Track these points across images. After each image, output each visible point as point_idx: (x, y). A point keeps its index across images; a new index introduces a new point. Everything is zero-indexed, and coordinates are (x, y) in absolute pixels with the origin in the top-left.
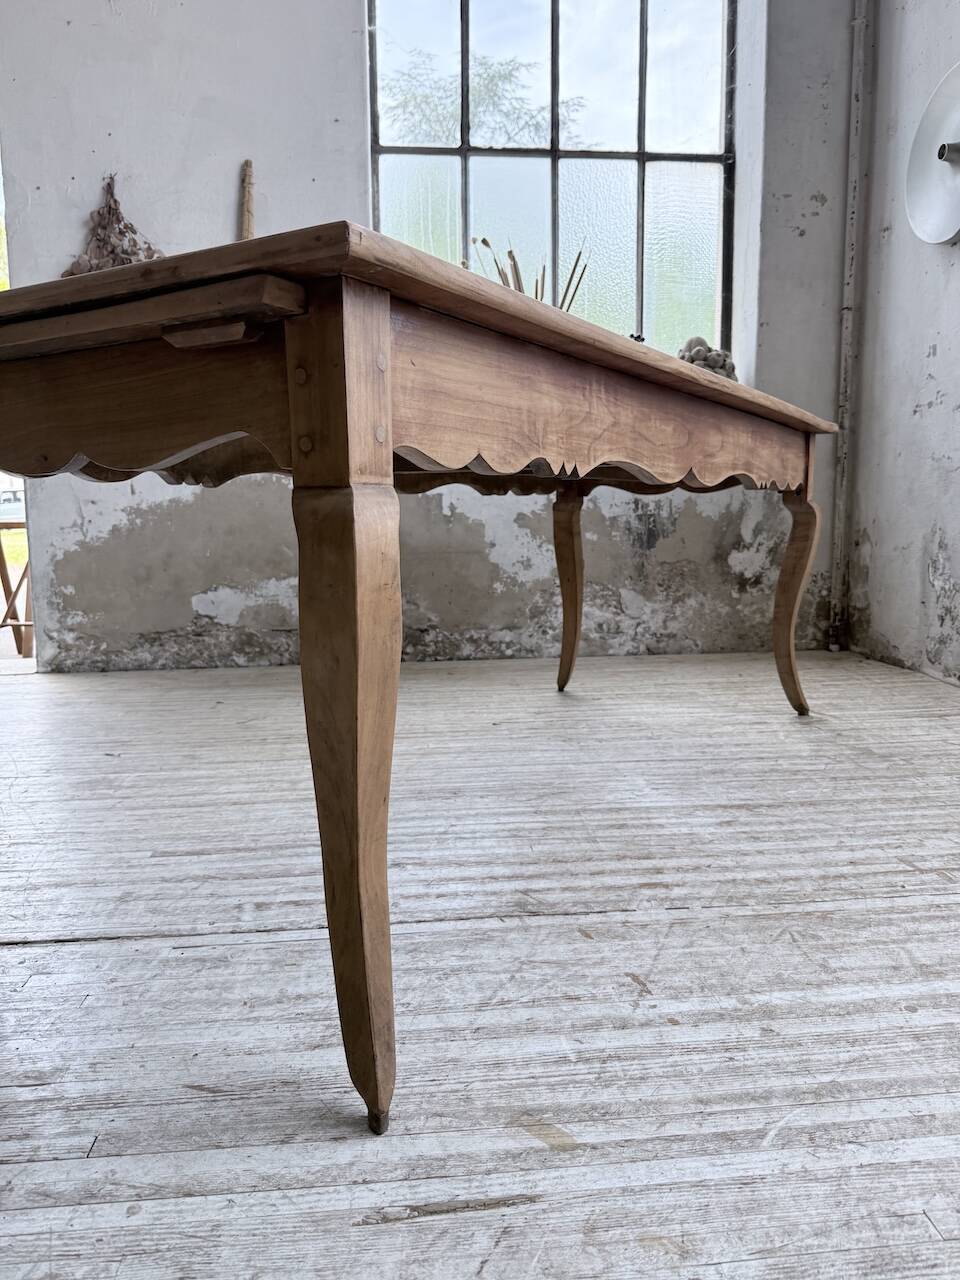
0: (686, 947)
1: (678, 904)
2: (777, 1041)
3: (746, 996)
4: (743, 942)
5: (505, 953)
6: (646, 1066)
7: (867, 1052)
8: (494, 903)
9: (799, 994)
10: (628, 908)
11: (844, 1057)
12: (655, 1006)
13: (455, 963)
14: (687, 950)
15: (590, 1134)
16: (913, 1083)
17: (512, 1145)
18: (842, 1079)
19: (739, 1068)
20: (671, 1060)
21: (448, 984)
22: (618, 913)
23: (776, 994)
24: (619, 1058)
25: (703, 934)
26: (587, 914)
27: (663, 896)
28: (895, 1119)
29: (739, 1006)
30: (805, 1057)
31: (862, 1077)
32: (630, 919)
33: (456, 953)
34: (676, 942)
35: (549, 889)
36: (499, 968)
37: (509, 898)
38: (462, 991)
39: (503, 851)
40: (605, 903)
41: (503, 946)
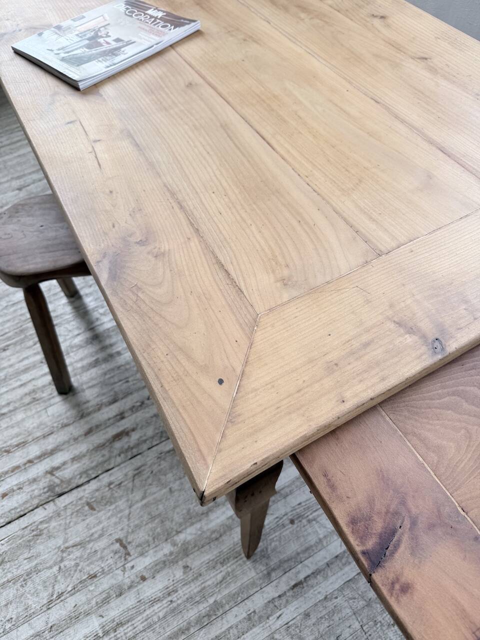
0: (143, 498)
1: (135, 451)
2: (190, 576)
3: (175, 538)
4: (170, 482)
5: (52, 543)
6: (135, 625)
7: (229, 569)
8: (36, 493)
9: (198, 526)
10: (110, 467)
11: (219, 577)
12: (133, 567)
13: (27, 566)
14: (144, 502)
16: (247, 587)
18: (219, 597)
19: (175, 609)
20: (145, 615)
21: (28, 590)
22: (104, 475)
23: (189, 530)
24: (121, 624)
25: (150, 481)
26: (88, 482)
27: (126, 447)
28: (240, 622)
29: (172, 549)
30: (203, 586)
31: (226, 592)
32: (112, 479)
33: (26, 556)
34: (138, 495)
35: (64, 463)
36: (51, 562)
37: (44, 483)
38: (36, 593)
39: (30, 424)
40: (97, 466)
41: (49, 537)
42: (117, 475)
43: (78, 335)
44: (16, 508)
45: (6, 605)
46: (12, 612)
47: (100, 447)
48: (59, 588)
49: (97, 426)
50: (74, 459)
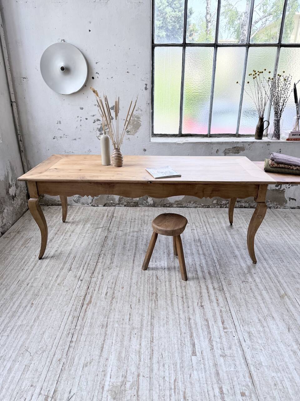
5: (238, 293)
8: (220, 293)
13: (243, 300)
15: (282, 292)
17: (287, 299)
24: (265, 287)
31: (263, 269)
33: (240, 300)
34: (230, 276)
35: (213, 286)
36: (244, 296)
37: (217, 292)
38: (252, 301)
39: (193, 289)
40: (217, 280)
41: (236, 294)
42: (222, 278)
43: (165, 272)
44: (223, 299)
45: (253, 307)
46: (256, 306)
47: (211, 278)
48: (252, 295)
49: (204, 276)
50: (212, 283)
